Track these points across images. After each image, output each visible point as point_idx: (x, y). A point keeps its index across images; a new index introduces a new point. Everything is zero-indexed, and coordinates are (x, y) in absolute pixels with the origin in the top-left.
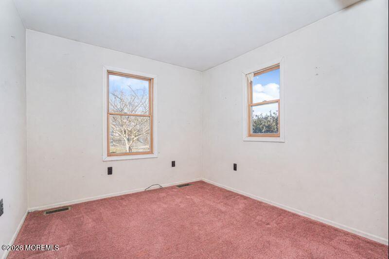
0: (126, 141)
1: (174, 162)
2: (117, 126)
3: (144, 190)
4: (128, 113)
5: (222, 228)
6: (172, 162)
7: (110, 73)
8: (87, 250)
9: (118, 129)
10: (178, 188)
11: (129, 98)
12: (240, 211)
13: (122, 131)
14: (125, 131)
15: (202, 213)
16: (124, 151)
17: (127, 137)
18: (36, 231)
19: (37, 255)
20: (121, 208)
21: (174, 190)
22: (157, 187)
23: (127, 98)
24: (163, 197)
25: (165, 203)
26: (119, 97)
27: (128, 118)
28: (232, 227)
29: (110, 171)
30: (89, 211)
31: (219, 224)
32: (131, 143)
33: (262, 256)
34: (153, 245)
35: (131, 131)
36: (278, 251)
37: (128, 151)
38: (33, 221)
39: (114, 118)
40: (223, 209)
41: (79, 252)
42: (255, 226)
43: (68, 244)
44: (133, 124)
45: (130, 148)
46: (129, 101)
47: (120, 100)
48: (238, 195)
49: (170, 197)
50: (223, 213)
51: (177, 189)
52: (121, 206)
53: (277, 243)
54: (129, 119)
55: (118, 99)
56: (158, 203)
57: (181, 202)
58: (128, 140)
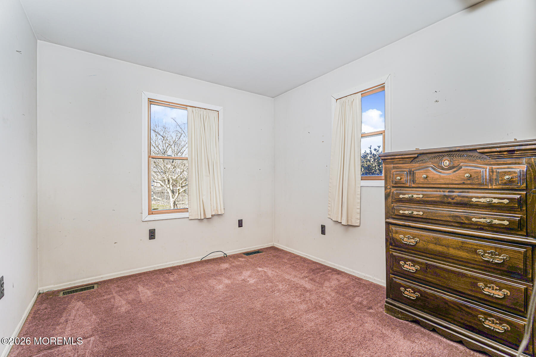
0: (171, 194)
1: (242, 220)
2: (158, 173)
3: (200, 260)
4: (173, 156)
5: (307, 311)
6: (239, 221)
7: (151, 102)
8: (118, 343)
9: (160, 177)
10: (244, 256)
11: (174, 135)
12: (332, 290)
13: (165, 180)
14: (169, 181)
15: (279, 291)
16: (168, 208)
17: (171, 188)
18: (48, 318)
19: (49, 351)
20: (166, 285)
21: (240, 259)
22: (220, 255)
23: (172, 136)
24: (226, 269)
25: (229, 278)
26: (162, 134)
27: (173, 162)
28: (320, 311)
29: (152, 234)
30: (123, 289)
31: (303, 307)
32: (176, 197)
33: (362, 352)
34: (210, 335)
35: (176, 180)
36: (385, 345)
37: (172, 208)
38: (44, 305)
39: (155, 162)
40: (308, 286)
41: (106, 346)
42: (353, 310)
43: (91, 336)
44: (179, 170)
45: (175, 202)
46: (174, 139)
47: (163, 138)
48: (329, 268)
49: (235, 269)
50: (307, 291)
51: (244, 258)
52: (166, 282)
53: (383, 334)
54: (173, 164)
55: (160, 137)
56: (219, 278)
57: (250, 276)
58: (173, 192)
